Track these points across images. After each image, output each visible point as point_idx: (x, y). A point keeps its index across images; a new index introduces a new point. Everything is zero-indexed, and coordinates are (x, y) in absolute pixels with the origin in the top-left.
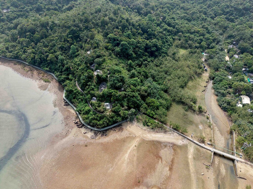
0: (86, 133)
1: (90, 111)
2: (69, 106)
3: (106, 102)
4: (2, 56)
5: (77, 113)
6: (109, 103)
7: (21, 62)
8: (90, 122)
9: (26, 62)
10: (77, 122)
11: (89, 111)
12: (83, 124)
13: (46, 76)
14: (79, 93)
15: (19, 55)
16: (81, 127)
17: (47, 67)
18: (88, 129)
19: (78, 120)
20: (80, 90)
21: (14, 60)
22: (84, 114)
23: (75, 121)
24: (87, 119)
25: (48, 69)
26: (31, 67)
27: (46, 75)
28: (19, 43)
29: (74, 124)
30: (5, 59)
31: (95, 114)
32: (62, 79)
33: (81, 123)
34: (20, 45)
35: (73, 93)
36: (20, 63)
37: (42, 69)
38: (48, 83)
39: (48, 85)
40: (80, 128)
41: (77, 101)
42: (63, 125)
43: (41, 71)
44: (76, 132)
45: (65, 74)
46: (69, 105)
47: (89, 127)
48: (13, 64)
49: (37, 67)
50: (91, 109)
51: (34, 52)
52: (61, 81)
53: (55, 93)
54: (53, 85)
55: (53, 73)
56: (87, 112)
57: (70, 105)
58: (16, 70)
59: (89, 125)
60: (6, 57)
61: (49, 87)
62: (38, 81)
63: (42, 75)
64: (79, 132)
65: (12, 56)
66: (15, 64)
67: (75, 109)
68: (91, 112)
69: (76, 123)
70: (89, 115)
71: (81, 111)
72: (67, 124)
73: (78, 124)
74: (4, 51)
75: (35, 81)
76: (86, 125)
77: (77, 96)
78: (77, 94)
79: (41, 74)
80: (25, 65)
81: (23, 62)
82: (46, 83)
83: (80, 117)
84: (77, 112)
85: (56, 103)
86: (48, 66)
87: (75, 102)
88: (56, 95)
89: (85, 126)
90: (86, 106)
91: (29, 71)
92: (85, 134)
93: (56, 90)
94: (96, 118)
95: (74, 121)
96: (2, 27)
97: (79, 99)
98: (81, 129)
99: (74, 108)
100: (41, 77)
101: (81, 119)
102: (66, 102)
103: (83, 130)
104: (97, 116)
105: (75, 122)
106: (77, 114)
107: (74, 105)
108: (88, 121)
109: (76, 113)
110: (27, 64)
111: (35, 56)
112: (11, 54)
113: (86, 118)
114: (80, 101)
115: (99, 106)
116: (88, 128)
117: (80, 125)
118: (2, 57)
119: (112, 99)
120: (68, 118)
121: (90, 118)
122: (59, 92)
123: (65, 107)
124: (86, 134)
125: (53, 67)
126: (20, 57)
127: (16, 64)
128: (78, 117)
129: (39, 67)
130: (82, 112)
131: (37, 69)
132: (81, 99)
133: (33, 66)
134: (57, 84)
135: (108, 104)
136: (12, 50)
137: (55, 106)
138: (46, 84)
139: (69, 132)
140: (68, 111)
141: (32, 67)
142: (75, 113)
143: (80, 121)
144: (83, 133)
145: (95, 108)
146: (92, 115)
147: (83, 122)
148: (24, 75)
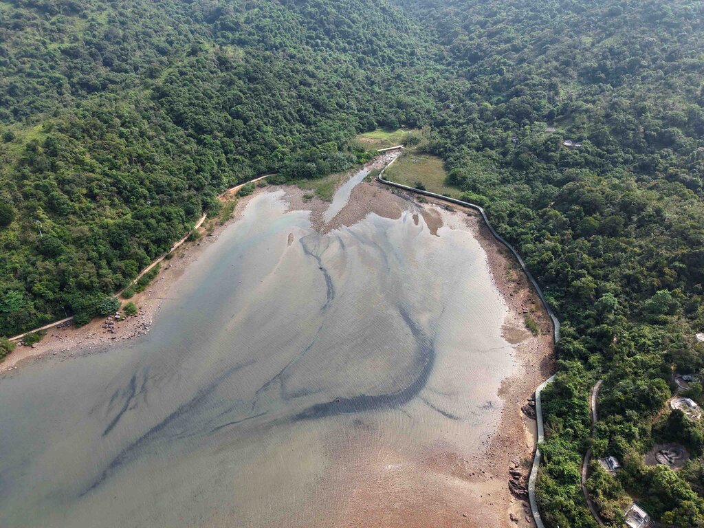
0: (516, 521)
1: (574, 483)
2: (532, 422)
3: (640, 505)
4: (491, 224)
5: (538, 453)
6: (649, 514)
7: (514, 255)
8: (551, 508)
9: (524, 260)
10: (518, 474)
11: (571, 479)
12: (528, 494)
13: (539, 317)
14: (583, 414)
15: (522, 240)
16: (518, 496)
17: (557, 298)
18: (528, 518)
19: (524, 473)
20: (593, 409)
21: (504, 243)
22: (550, 472)
23: (516, 467)
24: (547, 492)
25: (555, 303)
26: (525, 276)
27: (541, 314)
28: (541, 217)
29: (508, 470)
30: (490, 232)
31: (578, 503)
32: (569, 350)
33: (527, 486)
34: (539, 221)
35: (567, 401)
36: (510, 255)
37: (545, 296)
38: (529, 333)
39: (527, 337)
40: (513, 493)
41: (561, 426)
42: (484, 449)
43: (538, 298)
44: (497, 494)
45: (587, 343)
46: (534, 417)
47: (536, 515)
48: (496, 249)
49: (536, 285)
50: (579, 480)
51: (558, 251)
52: (562, 351)
53: (527, 365)
54: (537, 346)
55: (561, 320)
56: (564, 479)
57: (536, 419)
58: (492, 264)
59: (541, 510)
60: (496, 228)
61: (526, 342)
62: (513, 313)
63: (533, 307)
64: (501, 501)
65: (509, 233)
66: (500, 252)
67: (541, 440)
68: (573, 487)
69: (514, 474)
70: (561, 489)
71: (549, 458)
72: (492, 455)
73: (515, 481)
74: (503, 217)
75: (507, 309)
76: (532, 505)
77: (569, 415)
78: (577, 411)
79: (533, 303)
80: (515, 265)
81: (519, 258)
82: (526, 330)
83: (535, 468)
84: (538, 451)
85: (511, 389)
86: (562, 298)
87: (553, 425)
88: (523, 371)
89: (529, 502)
90: (572, 459)
91: (514, 281)
92: (512, 520)
93: (536, 362)
94: (573, 512)
95: (513, 466)
96: (537, 171)
97: (572, 427)
98: (513, 498)
99: (540, 437)
100: (528, 309)
101: (533, 477)
102: (534, 407)
103: (515, 507)
104: (581, 514)
105: (512, 469)
106: (534, 457)
107: (544, 429)
108: (546, 498)
109: (534, 452)
110: (523, 265)
111: (551, 260)
112: (509, 229)
113: (549, 487)
114: (568, 432)
115: (609, 495)
116: (532, 516)
117: (518, 489)
118: (490, 226)
119: (669, 513)
120: (507, 443)
121: (558, 498)
122: (537, 369)
123: (522, 414)
124: (514, 523)
125: (570, 307)
126: (521, 245)
127: (502, 253)
128: (528, 465)
129: (542, 287)
130: (550, 465)
131: (532, 288)
132: (575, 431)
133: (530, 276)
134: (548, 351)
135: (643, 514)
136: (516, 223)
137: (501, 392)
138: (523, 332)
139: (481, 477)
140: (522, 429)
141: (528, 278)
142: (531, 450)
143: (527, 478)
144: (510, 512)
145: (595, 489)
146: (569, 497)
147: (531, 488)
148: (499, 282)
